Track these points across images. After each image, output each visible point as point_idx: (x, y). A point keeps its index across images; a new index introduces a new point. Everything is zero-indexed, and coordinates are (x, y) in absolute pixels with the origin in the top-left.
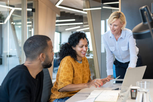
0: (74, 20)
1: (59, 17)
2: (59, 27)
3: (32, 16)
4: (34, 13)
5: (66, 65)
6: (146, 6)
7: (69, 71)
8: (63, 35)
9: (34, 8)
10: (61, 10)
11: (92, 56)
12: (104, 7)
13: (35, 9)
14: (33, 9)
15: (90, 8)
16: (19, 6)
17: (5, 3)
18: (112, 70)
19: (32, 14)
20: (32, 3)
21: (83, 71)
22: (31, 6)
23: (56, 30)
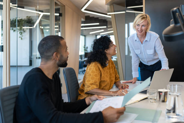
0: (98, 24)
1: (84, 21)
2: (84, 30)
3: (59, 20)
4: (61, 17)
5: (93, 69)
6: (178, 7)
7: (96, 75)
8: (87, 38)
9: (61, 12)
10: (86, 15)
11: (115, 59)
12: (127, 11)
13: (62, 14)
14: (60, 14)
15: (114, 12)
16: (47, 11)
17: (34, 8)
18: (138, 72)
19: (59, 18)
20: (59, 8)
21: (109, 72)
22: (58, 11)
23: (81, 33)
